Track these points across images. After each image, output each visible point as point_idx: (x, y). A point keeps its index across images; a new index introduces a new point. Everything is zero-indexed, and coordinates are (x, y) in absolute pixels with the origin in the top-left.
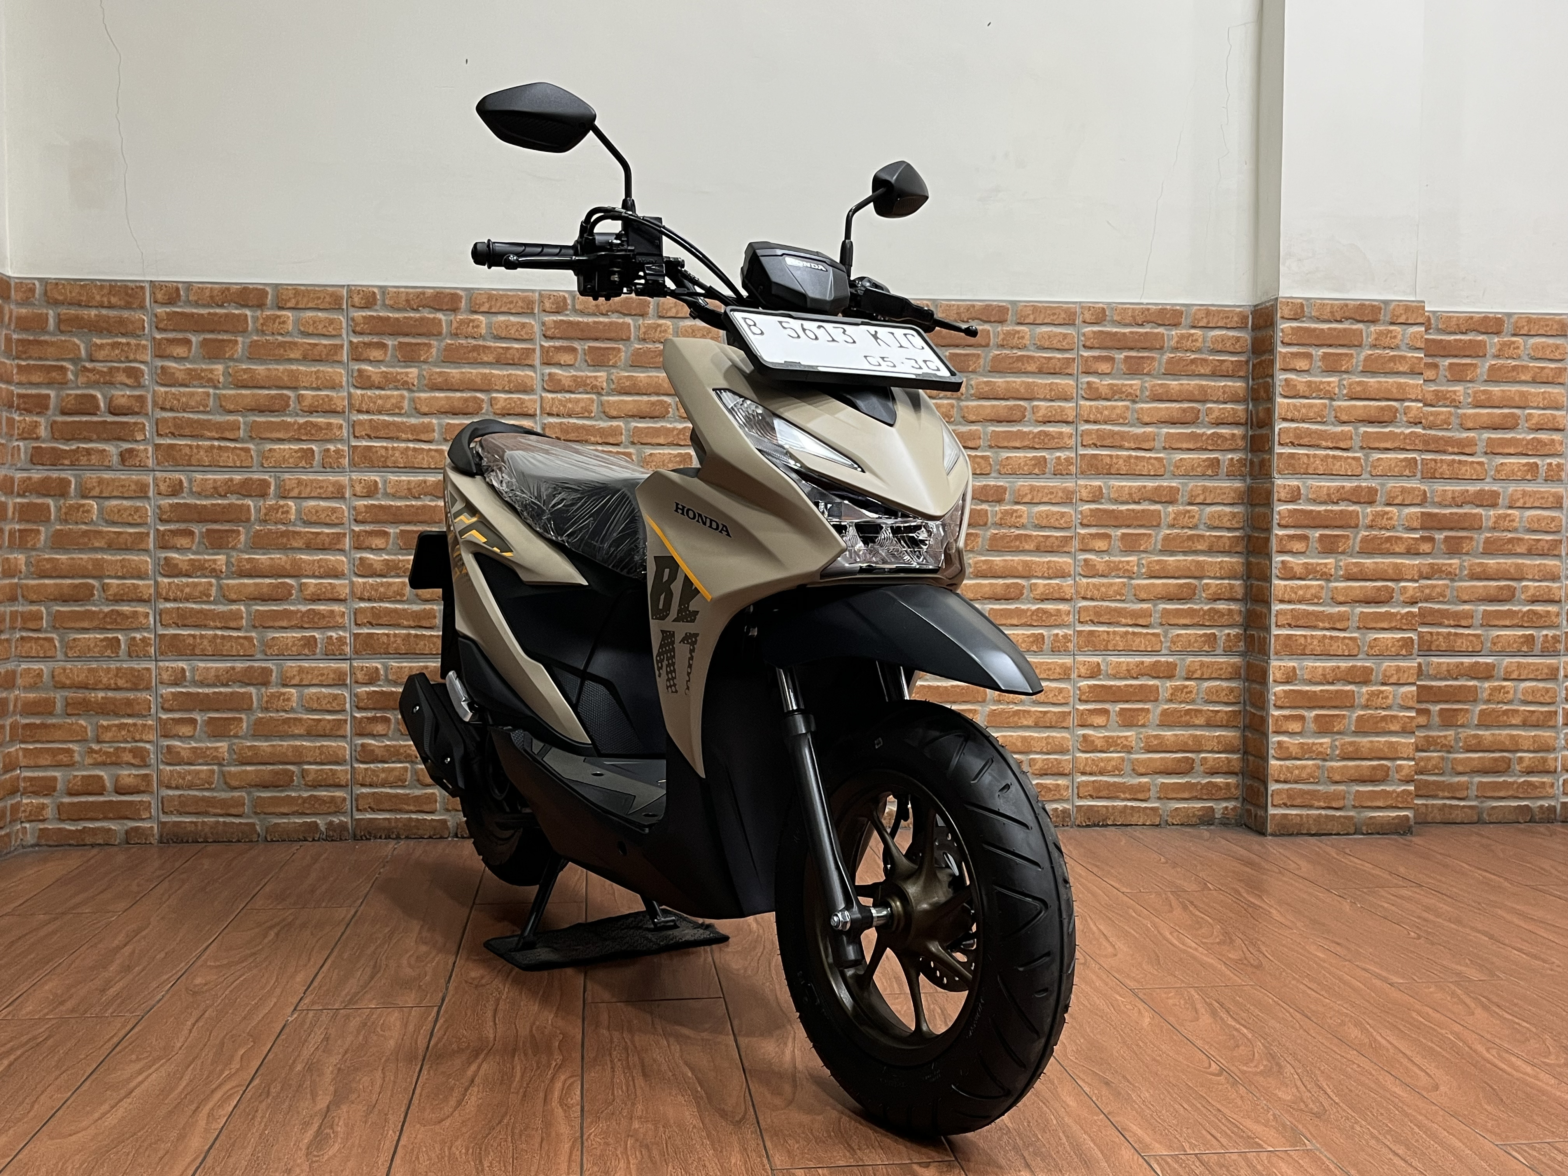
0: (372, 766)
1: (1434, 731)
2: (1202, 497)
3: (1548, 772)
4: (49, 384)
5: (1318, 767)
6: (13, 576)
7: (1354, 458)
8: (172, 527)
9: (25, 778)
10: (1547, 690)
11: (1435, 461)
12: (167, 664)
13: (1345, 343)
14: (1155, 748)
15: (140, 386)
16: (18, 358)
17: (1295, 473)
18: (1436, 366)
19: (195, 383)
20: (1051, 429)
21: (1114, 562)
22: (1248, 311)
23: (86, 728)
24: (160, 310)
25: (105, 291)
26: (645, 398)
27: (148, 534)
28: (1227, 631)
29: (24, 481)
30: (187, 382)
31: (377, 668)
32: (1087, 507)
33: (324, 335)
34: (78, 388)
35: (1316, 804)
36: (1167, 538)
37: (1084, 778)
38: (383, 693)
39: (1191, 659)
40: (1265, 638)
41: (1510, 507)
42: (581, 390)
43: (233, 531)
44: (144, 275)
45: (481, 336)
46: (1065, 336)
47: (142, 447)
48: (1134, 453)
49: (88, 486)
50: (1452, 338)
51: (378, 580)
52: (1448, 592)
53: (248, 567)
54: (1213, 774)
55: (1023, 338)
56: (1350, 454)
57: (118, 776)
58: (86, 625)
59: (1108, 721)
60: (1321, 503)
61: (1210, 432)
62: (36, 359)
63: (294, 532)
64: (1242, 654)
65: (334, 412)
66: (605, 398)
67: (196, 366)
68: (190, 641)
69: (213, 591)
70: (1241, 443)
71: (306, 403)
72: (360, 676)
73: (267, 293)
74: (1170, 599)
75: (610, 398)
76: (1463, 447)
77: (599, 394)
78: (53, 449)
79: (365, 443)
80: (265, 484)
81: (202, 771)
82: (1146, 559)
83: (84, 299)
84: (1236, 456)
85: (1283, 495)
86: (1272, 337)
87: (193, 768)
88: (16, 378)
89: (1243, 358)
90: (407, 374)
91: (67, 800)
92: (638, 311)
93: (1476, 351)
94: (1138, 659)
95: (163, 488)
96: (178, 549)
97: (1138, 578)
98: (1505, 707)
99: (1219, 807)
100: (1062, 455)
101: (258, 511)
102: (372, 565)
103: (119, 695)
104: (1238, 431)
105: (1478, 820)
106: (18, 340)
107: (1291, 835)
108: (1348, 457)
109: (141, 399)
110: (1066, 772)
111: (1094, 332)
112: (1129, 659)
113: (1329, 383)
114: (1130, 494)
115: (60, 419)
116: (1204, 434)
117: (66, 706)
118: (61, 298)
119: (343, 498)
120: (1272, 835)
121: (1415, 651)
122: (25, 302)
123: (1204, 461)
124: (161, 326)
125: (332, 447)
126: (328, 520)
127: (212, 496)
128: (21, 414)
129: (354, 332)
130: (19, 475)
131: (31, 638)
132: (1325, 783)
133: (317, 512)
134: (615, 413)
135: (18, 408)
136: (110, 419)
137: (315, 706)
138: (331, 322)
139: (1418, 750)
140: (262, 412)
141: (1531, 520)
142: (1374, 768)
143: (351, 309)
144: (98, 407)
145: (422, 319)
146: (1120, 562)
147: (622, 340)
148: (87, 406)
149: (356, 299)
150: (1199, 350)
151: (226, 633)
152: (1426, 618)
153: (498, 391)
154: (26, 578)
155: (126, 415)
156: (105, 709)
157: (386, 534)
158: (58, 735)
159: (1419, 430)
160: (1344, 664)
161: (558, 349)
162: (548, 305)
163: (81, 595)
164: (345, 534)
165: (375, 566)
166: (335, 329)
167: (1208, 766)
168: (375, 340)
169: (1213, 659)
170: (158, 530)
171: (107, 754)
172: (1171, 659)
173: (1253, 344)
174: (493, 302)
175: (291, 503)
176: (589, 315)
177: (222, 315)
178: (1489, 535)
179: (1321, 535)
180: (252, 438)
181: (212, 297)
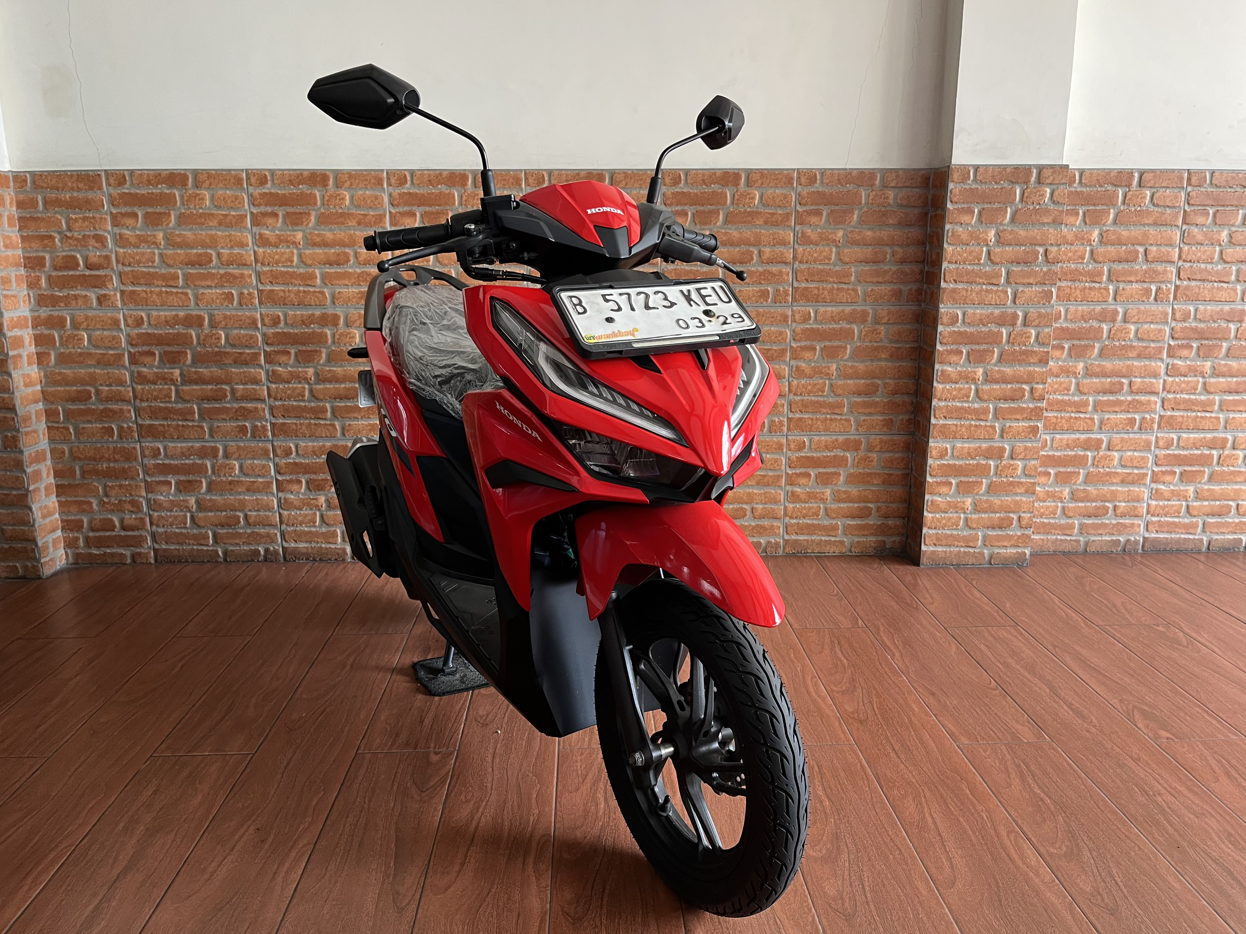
0: (293, 512)
1: (1052, 487)
2: (886, 318)
3: (1136, 516)
4: (44, 249)
5: (961, 518)
6: (35, 386)
7: (1002, 291)
8: (140, 349)
10: (1141, 458)
11: (1071, 287)
12: (147, 444)
13: (1002, 200)
14: (844, 500)
15: (105, 248)
16: (21, 230)
17: (955, 303)
18: (1076, 213)
19: (144, 245)
21: (818, 367)
22: (929, 173)
23: (98, 487)
24: (113, 191)
25: (74, 179)
27: (123, 355)
28: (900, 417)
29: (35, 318)
30: (138, 244)
31: (290, 446)
32: (799, 326)
33: (232, 208)
34: (64, 251)
35: (957, 543)
36: (859, 349)
37: (792, 521)
38: (295, 463)
39: (873, 437)
40: (927, 425)
41: (1127, 322)
43: (182, 352)
44: (100, 166)
45: (346, 207)
46: (785, 196)
47: (112, 293)
48: (835, 286)
49: (79, 321)
50: (1093, 189)
51: (286, 385)
52: (1072, 387)
53: (195, 377)
54: (885, 518)
55: (753, 198)
56: (1000, 288)
57: (123, 519)
58: (89, 418)
59: (809, 481)
60: (975, 326)
61: (894, 268)
63: (225, 353)
64: (912, 434)
65: (245, 265)
67: (144, 233)
68: (161, 428)
69: (173, 394)
70: (918, 277)
71: (224, 259)
72: (279, 452)
73: (188, 177)
74: (859, 394)
76: (1093, 277)
78: (52, 295)
79: (268, 288)
80: (201, 318)
81: (179, 516)
82: (842, 365)
83: (61, 184)
84: (914, 287)
85: (945, 320)
86: (944, 195)
87: (172, 513)
88: (19, 245)
89: (924, 211)
90: (294, 236)
91: (91, 534)
92: (460, 185)
93: (1111, 200)
94: (834, 438)
95: (130, 322)
96: (145, 365)
97: (836, 379)
98: (1110, 470)
99: (890, 540)
100: (781, 288)
101: (198, 337)
102: (281, 375)
103: (117, 465)
104: (915, 268)
106: (19, 218)
108: (998, 290)
109: (107, 258)
110: (779, 516)
111: (808, 193)
112: (827, 438)
114: (832, 317)
115: (54, 273)
116: (890, 270)
117: (84, 472)
118: (45, 185)
119: (256, 327)
120: (924, 568)
122: (21, 190)
123: (890, 291)
124: (115, 203)
125: (245, 291)
126: (247, 344)
127: (165, 327)
128: (26, 271)
129: (254, 205)
130: (31, 314)
131: (54, 427)
132: (964, 529)
133: (239, 338)
135: (24, 267)
136: (88, 273)
137: (250, 472)
138: (236, 198)
140: (193, 265)
141: (1142, 332)
142: (1003, 519)
143: (250, 188)
144: (78, 265)
145: (302, 193)
146: (823, 367)
147: (449, 206)
148: (70, 263)
149: (253, 180)
150: (889, 205)
151: (185, 423)
154: (46, 386)
155: (98, 269)
156: (109, 475)
157: (288, 353)
158: (81, 491)
160: (984, 445)
161: (403, 215)
162: (393, 181)
163: (83, 397)
164: (260, 354)
165: (284, 375)
166: (239, 203)
167: (882, 512)
168: (269, 209)
169: (889, 437)
170: (129, 352)
171: (113, 504)
172: (857, 437)
173: (932, 200)
174: (353, 180)
175: (221, 332)
176: (424, 187)
177: (156, 194)
178: (1107, 343)
179: (973, 350)
180: (188, 285)
181: (149, 181)
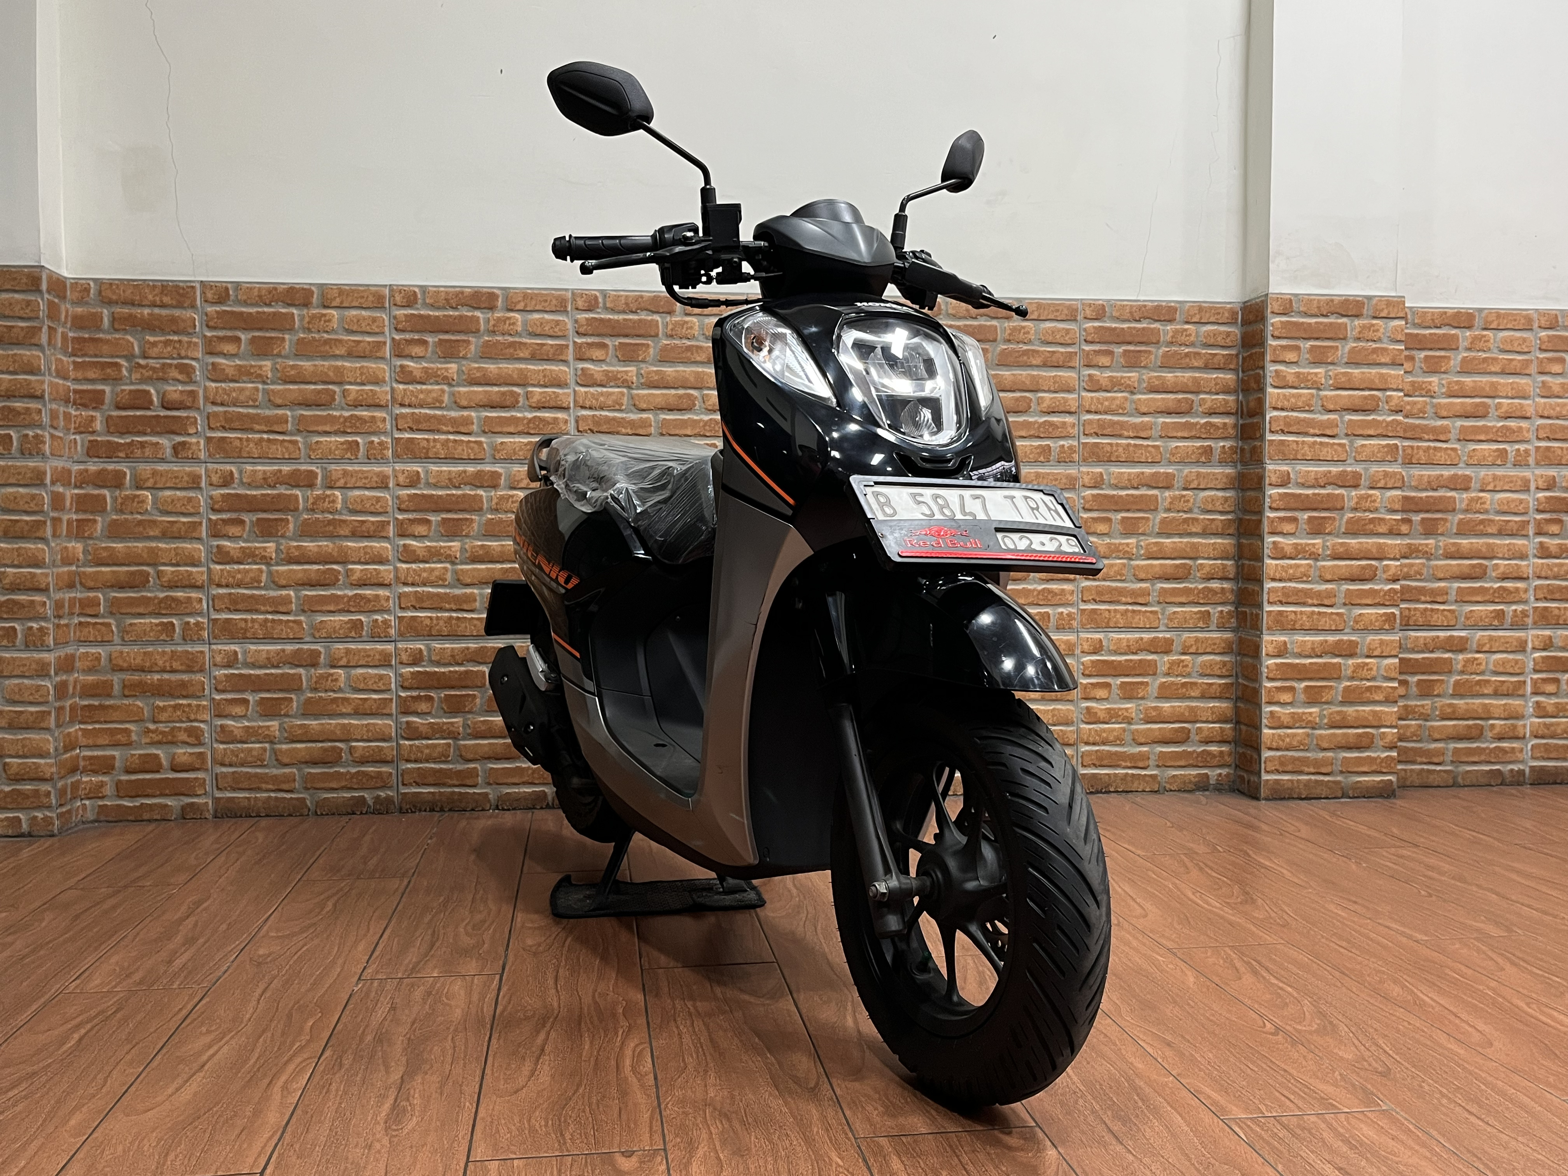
0: (417, 742)
1: (1412, 700)
2: (1196, 482)
3: (1517, 738)
4: (104, 380)
5: (1308, 735)
6: (71, 564)
7: (1339, 445)
8: (224, 516)
9: (84, 758)
10: (1517, 662)
12: (220, 647)
13: (1332, 336)
14: (1154, 719)
15: (191, 381)
16: (75, 355)
17: (1285, 459)
18: (1411, 358)
19: (245, 378)
20: (1055, 419)
21: (1115, 544)
22: (1237, 307)
23: (142, 709)
24: (210, 309)
25: (157, 291)
26: (673, 392)
27: (200, 523)
28: (1220, 609)
29: (81, 473)
30: (237, 377)
31: (421, 650)
32: (1089, 492)
33: (367, 333)
34: (132, 383)
35: (1306, 769)
36: (1163, 521)
37: (1088, 748)
38: (426, 673)
39: (1186, 635)
40: (1257, 615)
41: (1482, 491)
42: (612, 384)
43: (282, 520)
44: (195, 276)
45: (517, 333)
46: (1068, 331)
47: (194, 440)
48: (1132, 442)
49: (143, 477)
50: (1428, 332)
51: (421, 566)
52: (1425, 571)
53: (296, 554)
54: (1207, 742)
55: (1028, 333)
56: (1336, 441)
57: (175, 754)
58: (141, 610)
59: (1110, 693)
60: (1310, 487)
61: (1203, 421)
62: (91, 356)
63: (341, 521)
64: (1235, 630)
65: (378, 406)
66: (635, 392)
67: (245, 363)
68: (243, 625)
69: (264, 577)
70: (1232, 431)
71: (351, 397)
72: (404, 657)
73: (313, 292)
74: (1167, 579)
75: (640, 392)
76: (1438, 435)
77: (629, 387)
78: (108, 441)
79: (407, 435)
80: (312, 475)
81: (254, 749)
82: (1145, 541)
83: (138, 298)
84: (1228, 444)
85: (1274, 480)
86: (1262, 331)
87: (245, 746)
88: (72, 374)
89: (1234, 352)
90: (447, 369)
91: (125, 777)
92: (665, 309)
93: (1449, 344)
94: (1137, 635)
95: (215, 479)
96: (229, 537)
97: (1136, 559)
98: (1478, 678)
99: (1213, 774)
100: (1065, 443)
101: (306, 500)
102: (415, 551)
103: (174, 677)
104: (1229, 420)
105: (1454, 784)
106: (73, 338)
107: (1283, 799)
108: (1334, 444)
109: (193, 394)
110: (1071, 742)
111: (1094, 327)
112: (1129, 636)
113: (1316, 374)
114: (1129, 480)
115: (115, 413)
116: (1197, 423)
117: (124, 687)
118: (114, 297)
119: (386, 487)
120: (1266, 799)
121: (1397, 625)
122: (80, 302)
123: (1198, 448)
124: (211, 324)
125: (376, 439)
126: (372, 509)
127: (261, 487)
128: (77, 409)
129: (396, 329)
130: (76, 468)
131: (88, 623)
132: (1314, 750)
133: (362, 501)
134: (644, 406)
135: (75, 404)
136: (163, 413)
137: (362, 686)
138: (374, 320)
139: (1400, 719)
140: (308, 405)
141: (1501, 502)
142: (1359, 735)
143: (394, 308)
144: (151, 402)
145: (461, 317)
146: (1120, 544)
147: (651, 336)
148: (141, 401)
149: (398, 298)
150: (1192, 344)
151: (277, 617)
152: (1409, 595)
153: (534, 385)
154: (84, 565)
155: (178, 409)
156: (159, 691)
157: (428, 522)
158: (116, 715)
159: (1400, 418)
160: (1331, 638)
161: (590, 345)
162: (580, 304)
163: (137, 582)
164: (389, 522)
165: (418, 552)
166: (378, 327)
167: (1203, 735)
168: (416, 337)
169: (1207, 635)
170: (210, 519)
171: (163, 733)
172: (1168, 635)
173: (1243, 338)
174: (528, 301)
175: (337, 493)
176: (619, 312)
177: (269, 314)
178: (1462, 517)
179: (1310, 517)
180: (299, 431)
181: (260, 297)
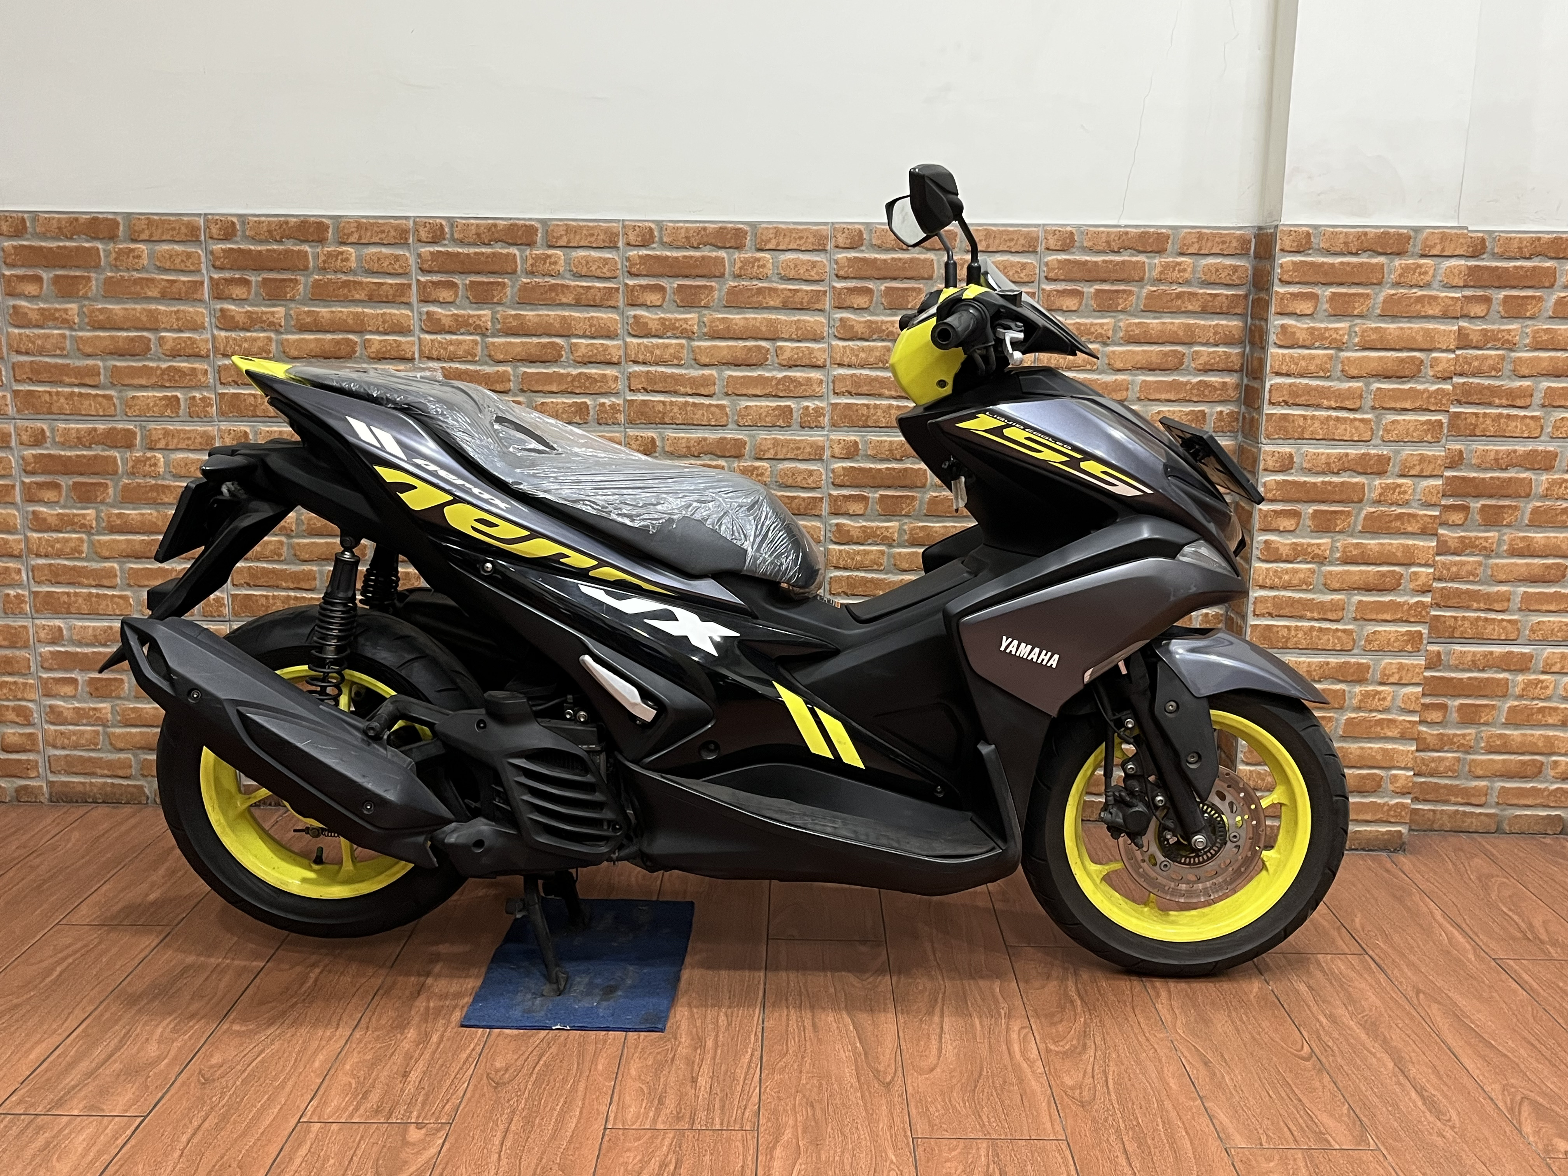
1: (1450, 729)
7: (1362, 420)
8: (38, 479)
11: (1476, 415)
12: (44, 622)
13: (1363, 280)
17: (1286, 438)
18: (1487, 300)
19: (50, 324)
22: (1250, 234)
24: (7, 244)
26: (535, 340)
27: (13, 486)
30: (40, 323)
33: (182, 271)
40: (1241, 628)
42: (462, 330)
43: (101, 484)
45: (351, 271)
46: (1024, 266)
50: (1511, 264)
52: (1480, 571)
53: (118, 522)
56: (1358, 416)
60: (1318, 473)
61: (1195, 380)
63: (163, 486)
65: (198, 356)
66: (491, 340)
67: (49, 306)
68: (65, 598)
69: (85, 547)
70: (1233, 393)
71: (167, 347)
73: (118, 224)
75: (496, 340)
76: (1513, 400)
77: (484, 335)
79: (232, 390)
80: (131, 434)
81: (87, 731)
84: (1226, 409)
85: (1271, 464)
86: (1269, 273)
87: (77, 728)
89: (1241, 293)
90: (273, 313)
92: (524, 240)
93: (1541, 280)
95: (25, 438)
96: (45, 502)
98: (1541, 704)
101: (125, 461)
104: (1230, 379)
105: (1497, 830)
108: (1355, 419)
111: (1059, 261)
113: (1336, 329)
116: (1188, 382)
123: (1187, 414)
124: (8, 261)
125: (198, 395)
127: (76, 447)
129: (214, 266)
133: (186, 465)
134: (501, 357)
138: (189, 255)
140: (120, 355)
142: (1363, 777)
143: (210, 241)
145: (287, 251)
147: (507, 273)
149: (214, 231)
150: (1187, 282)
151: (101, 591)
153: (372, 332)
160: (1333, 660)
161: (437, 284)
162: (423, 234)
166: (193, 264)
168: (237, 275)
170: (23, 482)
173: (1255, 275)
174: (363, 233)
175: (159, 455)
176: (470, 244)
177: (70, 249)
178: (1539, 504)
179: (1315, 511)
180: (113, 385)
181: (60, 228)
